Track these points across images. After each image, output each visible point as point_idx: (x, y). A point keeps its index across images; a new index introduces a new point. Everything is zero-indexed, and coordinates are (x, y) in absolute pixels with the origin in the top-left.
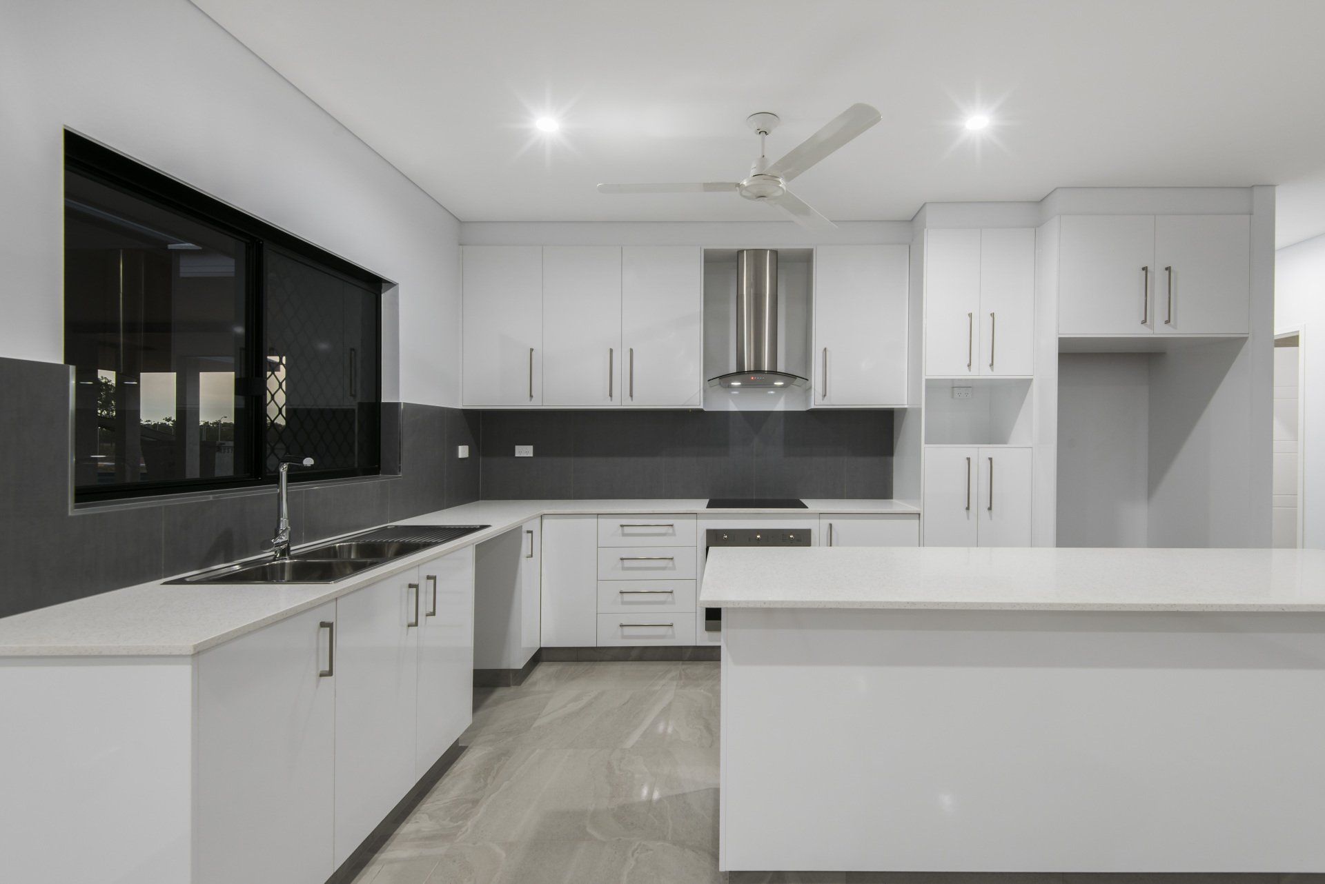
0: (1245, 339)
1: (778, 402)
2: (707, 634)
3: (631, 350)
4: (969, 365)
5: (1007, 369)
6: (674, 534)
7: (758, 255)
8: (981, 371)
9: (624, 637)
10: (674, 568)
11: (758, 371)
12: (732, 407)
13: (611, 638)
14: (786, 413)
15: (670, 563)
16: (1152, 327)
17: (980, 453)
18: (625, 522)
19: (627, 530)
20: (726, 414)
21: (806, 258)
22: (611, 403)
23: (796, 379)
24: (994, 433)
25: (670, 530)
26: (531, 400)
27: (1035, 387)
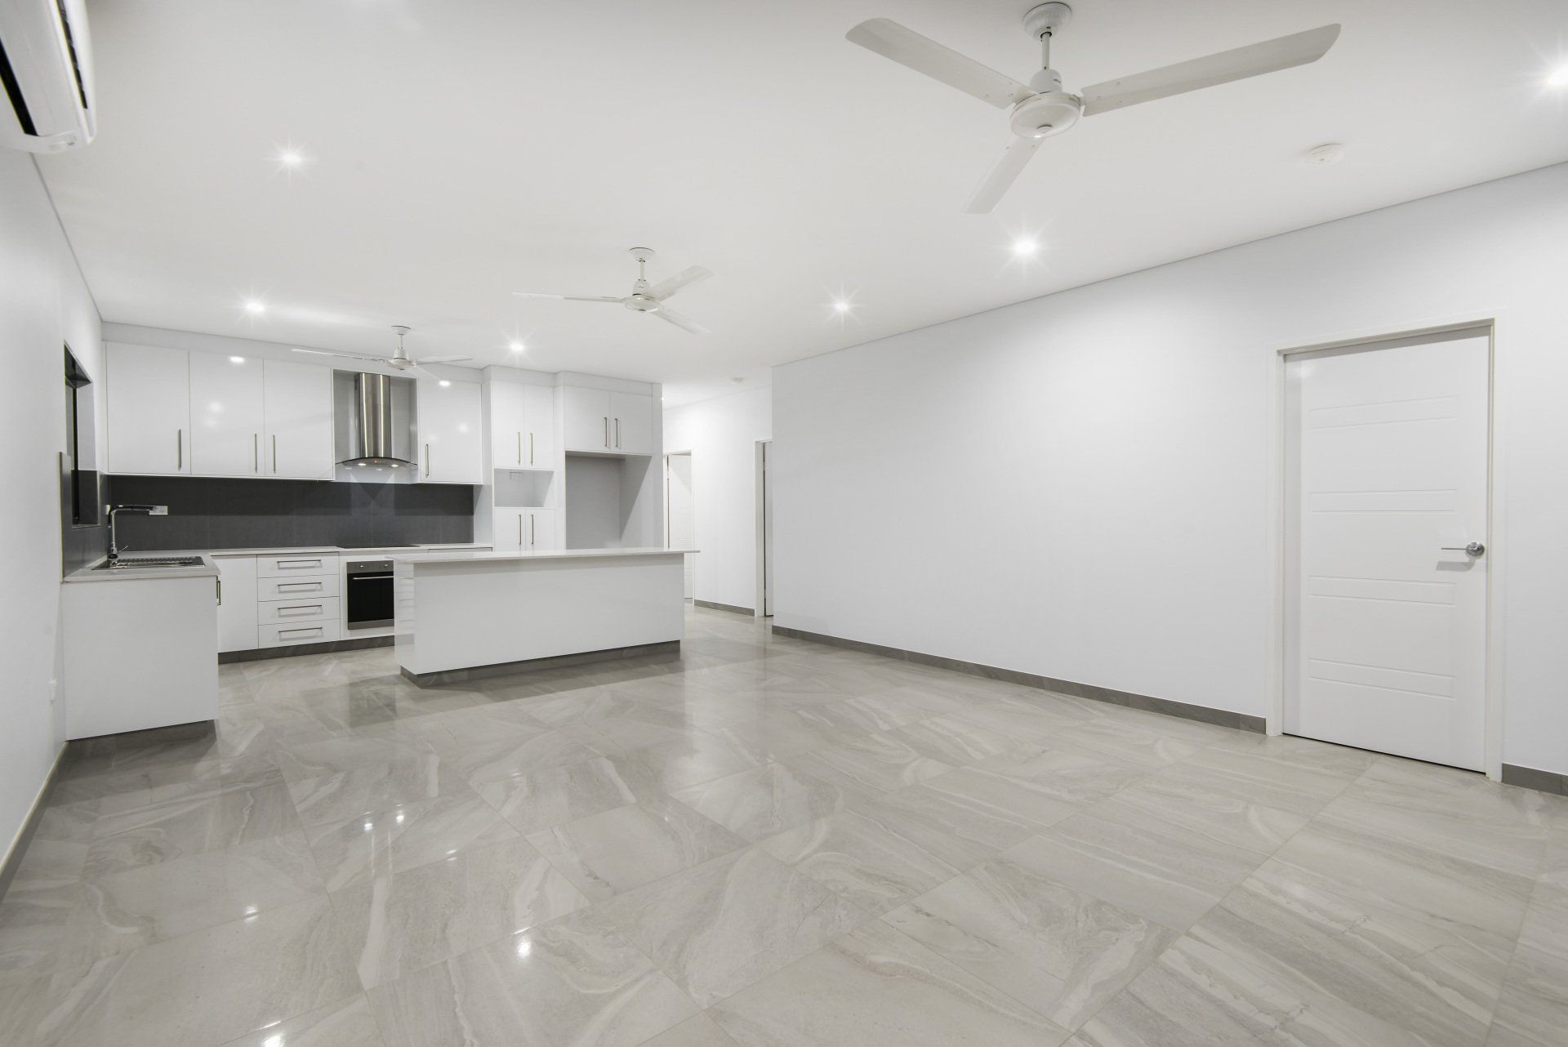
0: (651, 457)
1: (391, 477)
2: (348, 631)
3: (274, 436)
4: (519, 462)
5: (539, 466)
6: (321, 566)
7: (373, 378)
8: (525, 466)
9: (281, 640)
10: (321, 590)
11: (376, 457)
12: (353, 479)
13: (270, 642)
14: (396, 486)
15: (318, 586)
16: (609, 448)
17: (527, 512)
18: (280, 559)
19: (282, 565)
20: (349, 485)
21: (410, 385)
22: (257, 474)
23: (407, 463)
24: (535, 501)
25: (318, 564)
26: (179, 470)
27: (555, 475)
